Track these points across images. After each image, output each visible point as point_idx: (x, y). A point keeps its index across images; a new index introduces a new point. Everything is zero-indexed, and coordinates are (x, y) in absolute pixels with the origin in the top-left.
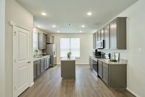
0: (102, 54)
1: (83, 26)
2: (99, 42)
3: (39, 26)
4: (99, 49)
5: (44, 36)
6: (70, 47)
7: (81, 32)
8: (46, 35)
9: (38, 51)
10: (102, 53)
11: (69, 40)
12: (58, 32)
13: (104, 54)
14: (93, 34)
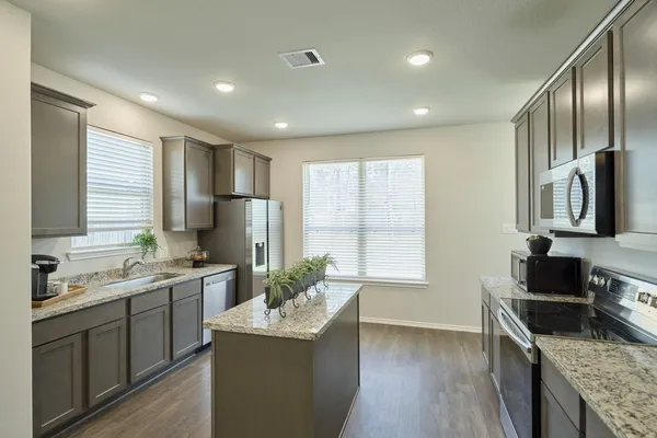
0: (593, 287)
1: (419, 60)
2: (560, 174)
3: (149, 99)
4: (560, 234)
5: (202, 154)
6: (362, 221)
7: (421, 112)
8: (213, 148)
9: (158, 242)
10: (599, 272)
11: (355, 172)
12: (281, 126)
13: (617, 285)
14: (517, 120)
